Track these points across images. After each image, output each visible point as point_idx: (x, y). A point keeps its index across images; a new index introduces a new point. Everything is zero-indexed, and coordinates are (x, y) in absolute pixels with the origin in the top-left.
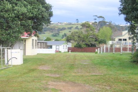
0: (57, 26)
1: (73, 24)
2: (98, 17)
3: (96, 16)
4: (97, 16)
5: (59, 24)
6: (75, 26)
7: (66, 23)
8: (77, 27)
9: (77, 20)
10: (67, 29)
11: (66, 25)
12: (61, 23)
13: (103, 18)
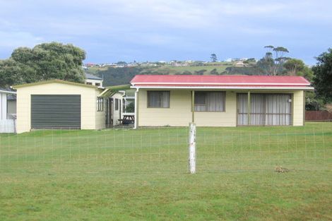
0: (172, 69)
1: (205, 65)
2: (275, 49)
3: (270, 47)
4: (272, 47)
5: (177, 65)
6: (210, 69)
7: (190, 61)
8: (215, 70)
9: (214, 55)
10: (194, 74)
11: (192, 65)
12: (179, 62)
13: (286, 50)
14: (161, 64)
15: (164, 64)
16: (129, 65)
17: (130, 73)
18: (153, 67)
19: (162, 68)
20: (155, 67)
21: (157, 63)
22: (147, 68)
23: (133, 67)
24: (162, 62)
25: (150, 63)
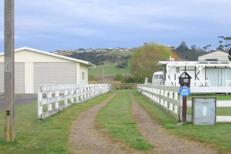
3: (221, 37)
4: (223, 37)
7: (129, 48)
14: (109, 50)
15: (112, 50)
16: (87, 51)
17: (89, 56)
18: (104, 52)
19: (111, 53)
20: (106, 52)
21: (107, 50)
22: (100, 53)
23: (90, 52)
24: (110, 48)
25: (102, 49)
